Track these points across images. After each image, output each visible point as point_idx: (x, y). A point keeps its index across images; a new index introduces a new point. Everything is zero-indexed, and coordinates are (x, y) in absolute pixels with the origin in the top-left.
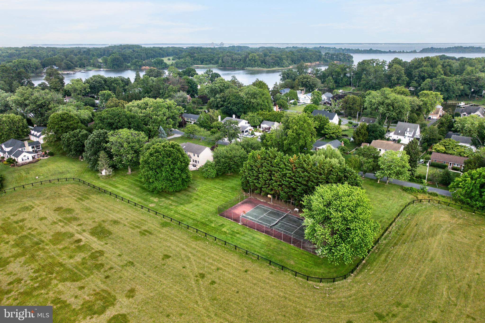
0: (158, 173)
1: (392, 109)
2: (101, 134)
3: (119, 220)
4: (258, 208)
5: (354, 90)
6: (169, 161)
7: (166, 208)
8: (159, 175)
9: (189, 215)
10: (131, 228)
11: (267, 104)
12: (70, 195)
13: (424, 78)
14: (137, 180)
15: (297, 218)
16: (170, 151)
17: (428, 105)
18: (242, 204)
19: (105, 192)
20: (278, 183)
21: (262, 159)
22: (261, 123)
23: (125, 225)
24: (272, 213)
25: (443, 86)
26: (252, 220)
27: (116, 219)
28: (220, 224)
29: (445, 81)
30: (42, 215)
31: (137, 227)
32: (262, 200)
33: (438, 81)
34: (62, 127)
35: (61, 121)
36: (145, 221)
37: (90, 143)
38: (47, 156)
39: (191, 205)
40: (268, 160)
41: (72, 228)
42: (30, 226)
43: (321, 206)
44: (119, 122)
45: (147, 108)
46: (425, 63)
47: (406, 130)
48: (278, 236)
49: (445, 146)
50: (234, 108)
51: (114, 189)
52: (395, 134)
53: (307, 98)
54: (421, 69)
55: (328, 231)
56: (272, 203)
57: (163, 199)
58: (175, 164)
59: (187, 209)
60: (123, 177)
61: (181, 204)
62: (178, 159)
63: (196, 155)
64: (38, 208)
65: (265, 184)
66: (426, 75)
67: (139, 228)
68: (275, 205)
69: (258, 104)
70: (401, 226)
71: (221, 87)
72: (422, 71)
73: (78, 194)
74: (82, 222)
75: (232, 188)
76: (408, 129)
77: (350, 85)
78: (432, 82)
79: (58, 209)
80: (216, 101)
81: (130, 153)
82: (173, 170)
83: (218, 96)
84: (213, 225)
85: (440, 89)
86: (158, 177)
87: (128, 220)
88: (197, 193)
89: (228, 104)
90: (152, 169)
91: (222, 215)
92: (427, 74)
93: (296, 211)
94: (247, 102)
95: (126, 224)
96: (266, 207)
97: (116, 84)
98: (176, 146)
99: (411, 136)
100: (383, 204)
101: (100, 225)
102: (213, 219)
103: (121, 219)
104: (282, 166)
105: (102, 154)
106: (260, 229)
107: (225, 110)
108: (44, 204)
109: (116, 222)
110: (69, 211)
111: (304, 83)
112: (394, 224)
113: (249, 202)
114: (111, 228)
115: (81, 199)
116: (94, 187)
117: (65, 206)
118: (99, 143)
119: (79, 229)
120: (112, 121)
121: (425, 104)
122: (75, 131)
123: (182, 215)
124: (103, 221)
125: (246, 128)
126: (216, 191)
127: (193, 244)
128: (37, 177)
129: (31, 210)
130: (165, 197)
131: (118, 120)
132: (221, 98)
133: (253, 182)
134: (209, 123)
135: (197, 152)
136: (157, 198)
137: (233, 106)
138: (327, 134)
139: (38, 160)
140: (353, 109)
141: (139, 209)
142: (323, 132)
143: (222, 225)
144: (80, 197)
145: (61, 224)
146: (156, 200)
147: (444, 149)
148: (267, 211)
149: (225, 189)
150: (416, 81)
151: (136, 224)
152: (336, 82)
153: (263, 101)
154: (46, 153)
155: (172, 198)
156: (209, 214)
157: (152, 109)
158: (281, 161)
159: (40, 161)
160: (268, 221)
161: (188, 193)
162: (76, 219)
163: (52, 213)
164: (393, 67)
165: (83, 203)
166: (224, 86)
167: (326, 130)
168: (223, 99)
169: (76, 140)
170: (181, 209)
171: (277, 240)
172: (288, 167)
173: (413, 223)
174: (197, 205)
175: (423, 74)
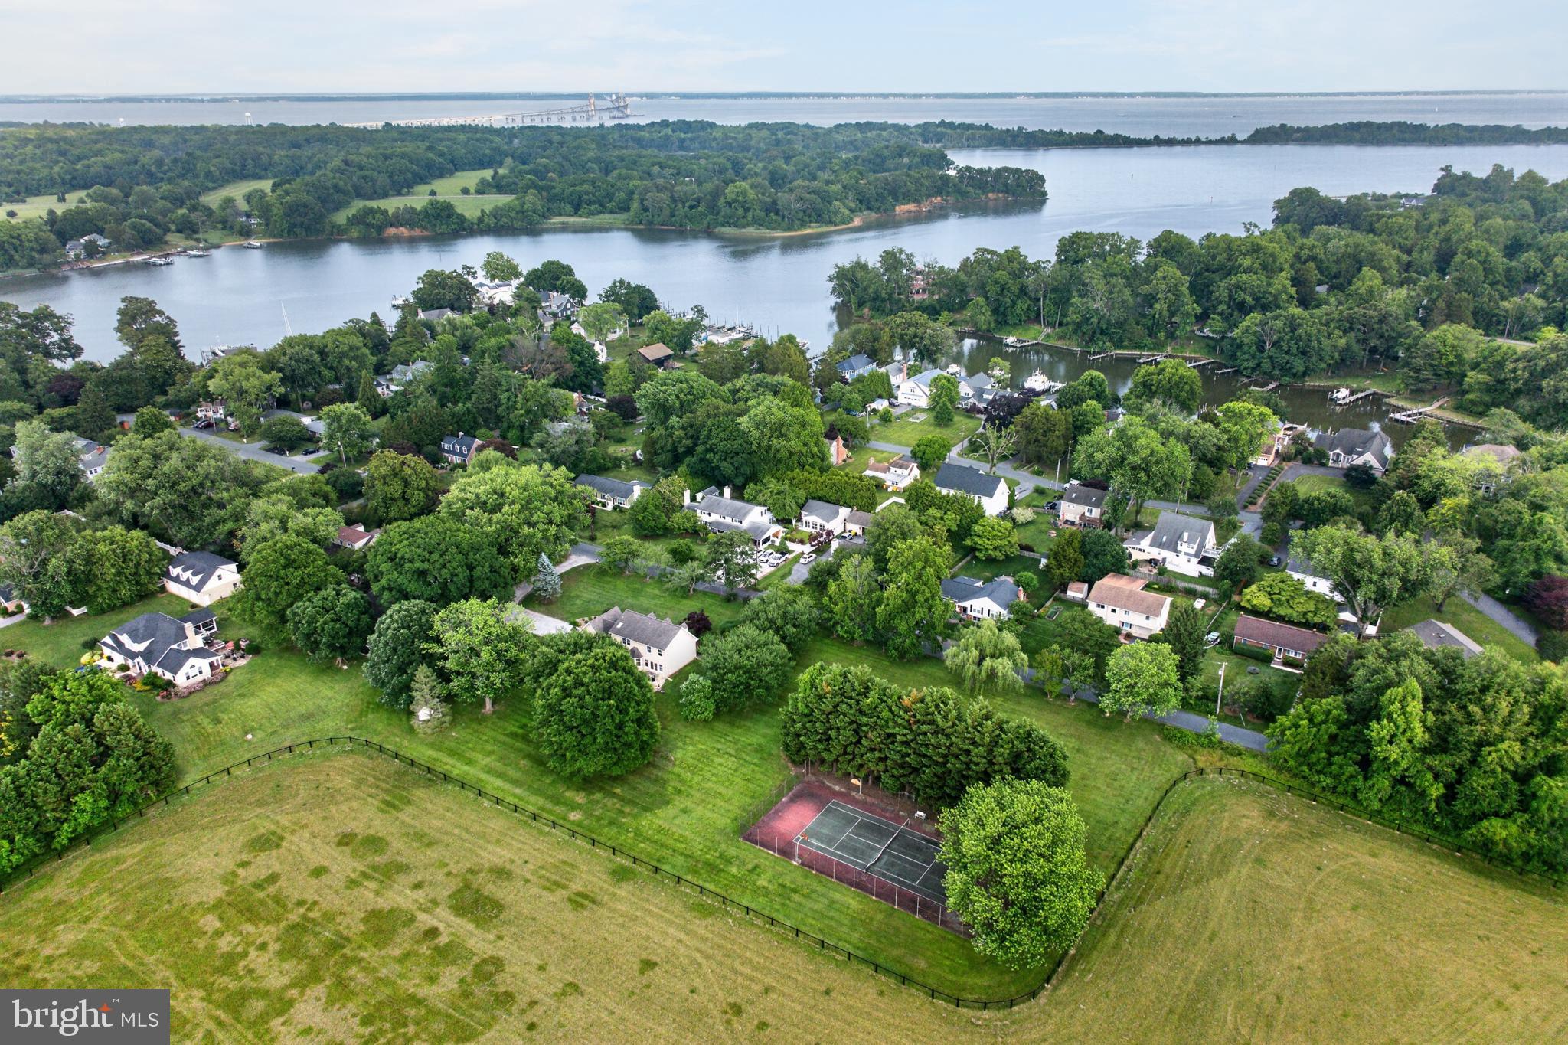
0: (583, 736)
2: (411, 616)
3: (508, 866)
4: (829, 810)
5: (1048, 336)
6: (609, 706)
7: (611, 823)
8: (588, 740)
9: (671, 842)
10: (545, 888)
11: (815, 449)
12: (358, 793)
13: (1243, 309)
14: (514, 735)
15: (923, 839)
16: (609, 680)
18: (792, 800)
19: (446, 778)
20: (877, 754)
21: (835, 694)
22: (802, 507)
23: (527, 881)
24: (866, 828)
25: (1292, 339)
26: (822, 849)
27: (499, 862)
28: (750, 866)
29: (1300, 325)
30: (318, 861)
31: (557, 884)
32: (837, 788)
33: (1279, 324)
34: (287, 584)
35: (285, 567)
36: (572, 865)
37: (386, 644)
38: (243, 657)
39: (670, 810)
40: (851, 698)
41: (400, 896)
42: (296, 896)
43: (981, 849)
44: (444, 566)
46: (1247, 262)
47: (1180, 537)
48: (886, 894)
50: (727, 468)
51: (466, 768)
52: (1151, 545)
53: (918, 391)
54: (1234, 280)
55: (997, 905)
56: (859, 796)
57: (598, 796)
58: (623, 711)
59: (665, 825)
60: (475, 726)
61: (646, 809)
62: (629, 696)
63: (655, 651)
64: (295, 839)
65: (845, 753)
66: (1249, 298)
67: (565, 887)
68: (869, 799)
69: (791, 454)
70: (1154, 851)
71: (682, 395)
72: (1238, 287)
73: (377, 787)
74: (419, 878)
75: (759, 749)
76: (1186, 536)
77: (1037, 319)
78: (1263, 324)
79: (345, 840)
80: (671, 436)
81: (497, 668)
82: (620, 726)
83: (674, 420)
84: (734, 870)
85: (1285, 348)
86: (586, 746)
87: (530, 866)
88: (677, 770)
89: (707, 451)
90: (571, 728)
91: (750, 838)
92: (1252, 294)
93: (919, 818)
94: (759, 446)
95: (529, 877)
96: (848, 809)
99: (1193, 552)
100: (1116, 784)
101: (467, 886)
102: (732, 851)
103: (512, 862)
104: (885, 714)
105: (423, 674)
106: (843, 877)
107: (698, 466)
108: (305, 826)
109: (502, 873)
110: (375, 843)
111: (906, 338)
112: (1139, 844)
113: (806, 794)
114: (490, 889)
115: (394, 807)
116: (412, 763)
117: (359, 827)
118: (409, 642)
119: (420, 895)
120: (426, 565)
122: (323, 593)
123: (655, 842)
124: (471, 871)
125: (764, 532)
126: (720, 760)
127: (700, 926)
128: (249, 736)
129: (278, 846)
130: (601, 789)
132: (683, 428)
133: (815, 748)
136: (582, 794)
137: (721, 460)
138: (980, 550)
139: (227, 674)
140: (1045, 446)
141: (547, 829)
142: (968, 543)
143: (756, 867)
144: (388, 798)
145: (373, 885)
146: (580, 798)
148: (854, 820)
149: (743, 755)
150: (1221, 314)
151: (554, 877)
152: (995, 311)
153: (805, 445)
154: (237, 647)
155: (618, 791)
156: (718, 838)
158: (882, 701)
159: (231, 677)
160: (855, 851)
161: (655, 772)
162: (403, 868)
163: (336, 852)
164: (1159, 274)
165: (401, 816)
166: (689, 393)
167: (977, 539)
168: (691, 431)
169: (332, 620)
170: (650, 822)
171: (885, 905)
172: (900, 721)
173: (1181, 839)
174: (685, 811)
175: (1241, 296)
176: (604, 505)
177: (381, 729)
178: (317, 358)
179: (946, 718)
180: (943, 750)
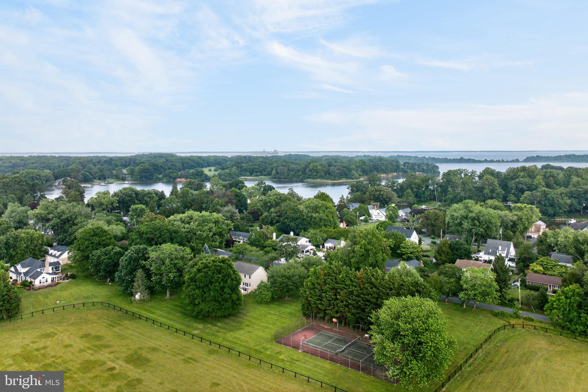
0: (205, 293)
1: (478, 224)
2: (140, 250)
3: (158, 347)
4: (321, 334)
5: (440, 206)
6: (218, 277)
7: (212, 335)
8: (207, 295)
9: (239, 342)
10: (173, 355)
11: (331, 219)
12: (99, 321)
13: (522, 191)
14: (177, 306)
15: (367, 345)
16: (220, 266)
17: (523, 220)
18: (303, 330)
19: (140, 317)
20: (344, 303)
21: (325, 275)
22: (325, 242)
23: (166, 353)
24: (338, 340)
25: (545, 200)
26: (315, 347)
27: (154, 346)
28: (276, 352)
29: (548, 194)
30: (67, 341)
31: (179, 354)
32: (326, 327)
33: (539, 194)
34: (92, 243)
35: (93, 236)
36: (189, 348)
37: (126, 260)
38: (67, 279)
39: (242, 332)
40: (332, 276)
41: (103, 356)
42: (53, 354)
44: (160, 237)
45: (191, 222)
46: (522, 174)
47: (498, 248)
48: (344, 363)
49: (542, 265)
50: (292, 224)
51: (150, 315)
52: (485, 254)
53: (381, 214)
54: (517, 180)
56: (337, 330)
57: (209, 326)
58: (226, 282)
59: (237, 336)
60: (160, 302)
61: (230, 331)
62: (229, 275)
63: (247, 276)
64: (62, 335)
65: (330, 305)
66: (524, 187)
67: (182, 355)
68: (341, 331)
69: (321, 220)
70: (489, 353)
71: (276, 200)
72: (519, 183)
73: (108, 319)
74: (114, 350)
75: (290, 313)
76: (500, 247)
77: (434, 199)
78: (532, 195)
79: (86, 336)
80: (270, 216)
81: (173, 271)
82: (222, 288)
83: (272, 210)
84: (268, 352)
85: (543, 203)
86: (205, 298)
87: (169, 348)
88: (249, 319)
89: (285, 219)
90: (199, 288)
91: (279, 342)
92: (526, 185)
93: (366, 338)
94: (307, 217)
95: (167, 351)
96: (331, 334)
97: (149, 197)
98: (227, 261)
99: (504, 255)
100: (469, 330)
101: (136, 353)
102: (269, 346)
103: (161, 346)
104: (348, 282)
105: (140, 273)
106: (323, 356)
107: (281, 227)
108: (69, 331)
109: (154, 350)
110: (98, 338)
111: (376, 196)
112: (480, 351)
113: (311, 328)
114: (149, 356)
115: (113, 326)
116: (127, 312)
117: (93, 333)
118: (137, 260)
119: (111, 356)
120: (152, 236)
121: (520, 219)
122: (107, 248)
123: (232, 342)
124: (140, 348)
125: (306, 247)
126: (271, 316)
127: (246, 372)
128: (58, 302)
129: (53, 337)
130: (211, 323)
131: (159, 234)
132: (276, 213)
133: (315, 303)
134: (262, 241)
135: (249, 273)
136: (202, 325)
137: (290, 222)
138: (404, 254)
139: (58, 283)
140: (436, 226)
141: (181, 336)
142: (399, 252)
143: (279, 352)
144: (110, 323)
145: (91, 352)
146: (201, 326)
147: (542, 269)
148: (332, 338)
149: (283, 315)
150: (513, 194)
151: (179, 352)
152: (416, 196)
153: (327, 216)
154: (67, 275)
155: (219, 324)
156: (263, 341)
157: (196, 223)
158: (347, 276)
159: (59, 285)
160: (331, 348)
161: (238, 319)
162: (107, 346)
163: (78, 340)
164: (484, 178)
165: (115, 329)
166: (280, 199)
167: (402, 249)
168: (279, 214)
169: (108, 258)
170: (230, 336)
171: (343, 367)
172: (354, 284)
173: (504, 350)
174: (249, 332)
175: (521, 186)
176: (239, 242)
177: (118, 302)
178: (135, 196)
179: (377, 279)
180: (376, 295)
